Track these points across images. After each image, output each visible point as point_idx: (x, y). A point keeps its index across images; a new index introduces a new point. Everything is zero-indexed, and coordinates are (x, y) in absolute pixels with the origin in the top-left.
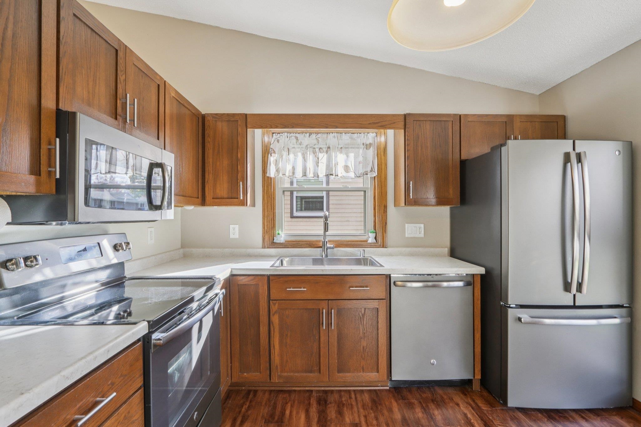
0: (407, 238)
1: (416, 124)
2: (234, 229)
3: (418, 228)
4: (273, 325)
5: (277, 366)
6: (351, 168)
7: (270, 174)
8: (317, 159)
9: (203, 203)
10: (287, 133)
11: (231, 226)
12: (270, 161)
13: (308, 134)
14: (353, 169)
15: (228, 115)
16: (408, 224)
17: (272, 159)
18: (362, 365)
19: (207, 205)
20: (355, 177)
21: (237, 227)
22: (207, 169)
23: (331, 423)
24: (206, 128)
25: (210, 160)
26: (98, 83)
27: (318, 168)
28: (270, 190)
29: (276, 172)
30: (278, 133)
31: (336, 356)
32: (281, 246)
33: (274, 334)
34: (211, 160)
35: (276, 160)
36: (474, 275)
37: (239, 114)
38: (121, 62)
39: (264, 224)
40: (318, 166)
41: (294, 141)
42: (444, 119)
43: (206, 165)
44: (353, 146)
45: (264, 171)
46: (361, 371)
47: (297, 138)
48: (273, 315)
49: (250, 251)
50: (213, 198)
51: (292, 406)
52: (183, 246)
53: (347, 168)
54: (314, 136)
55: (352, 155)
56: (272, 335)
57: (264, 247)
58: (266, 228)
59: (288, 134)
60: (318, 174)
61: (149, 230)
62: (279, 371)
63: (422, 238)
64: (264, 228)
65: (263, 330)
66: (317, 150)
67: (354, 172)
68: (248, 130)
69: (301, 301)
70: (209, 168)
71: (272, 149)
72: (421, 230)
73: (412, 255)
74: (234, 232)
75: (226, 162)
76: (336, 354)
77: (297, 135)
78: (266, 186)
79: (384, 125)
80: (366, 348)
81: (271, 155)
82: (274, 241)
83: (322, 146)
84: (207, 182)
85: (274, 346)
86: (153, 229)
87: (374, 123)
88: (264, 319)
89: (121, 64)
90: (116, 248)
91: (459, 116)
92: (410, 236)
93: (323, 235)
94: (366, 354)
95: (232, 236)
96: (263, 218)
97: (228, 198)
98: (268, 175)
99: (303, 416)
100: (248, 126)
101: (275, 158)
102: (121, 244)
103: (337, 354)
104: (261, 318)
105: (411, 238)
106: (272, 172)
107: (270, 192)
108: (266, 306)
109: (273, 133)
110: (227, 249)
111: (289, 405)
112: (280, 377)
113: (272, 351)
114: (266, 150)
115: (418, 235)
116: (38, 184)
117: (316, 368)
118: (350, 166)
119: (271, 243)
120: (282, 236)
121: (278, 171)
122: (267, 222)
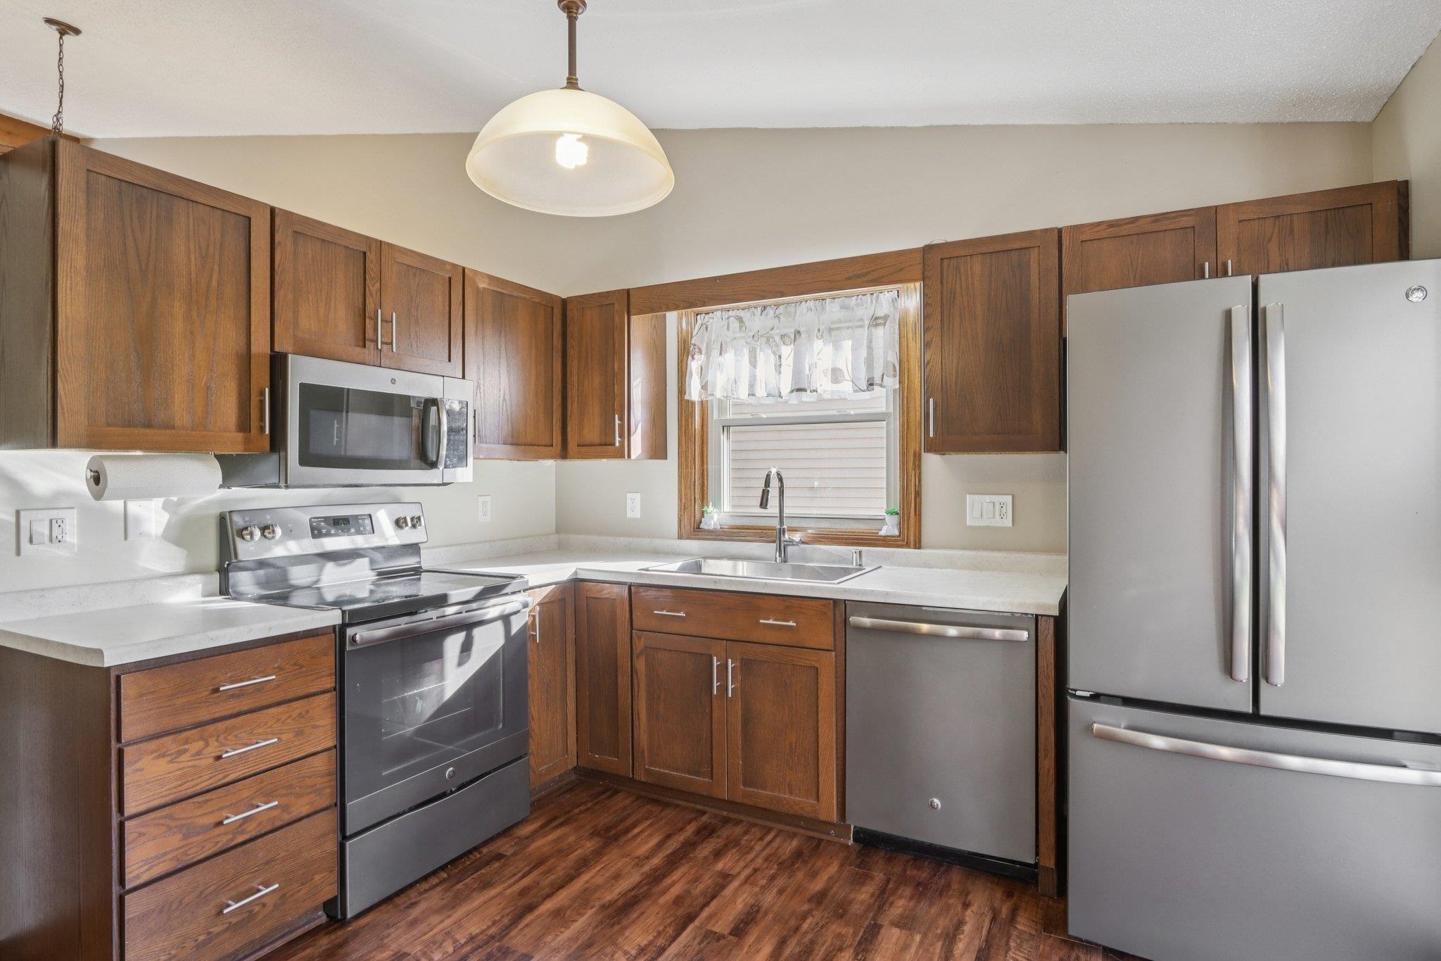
0: (973, 528)
1: (949, 265)
2: (633, 500)
3: (998, 507)
4: (637, 674)
5: (643, 752)
6: (845, 372)
7: (690, 395)
8: (778, 357)
9: (564, 454)
10: (722, 310)
11: (629, 496)
12: (691, 369)
13: (759, 309)
14: (850, 374)
15: (600, 295)
16: (971, 496)
17: (694, 365)
18: (788, 780)
19: (570, 458)
20: (855, 391)
21: (638, 497)
22: (570, 395)
23: (688, 862)
24: (568, 321)
25: (573, 379)
26: (333, 305)
27: (779, 376)
28: (692, 426)
29: (703, 391)
30: (706, 314)
31: (740, 752)
32: (710, 537)
33: (638, 692)
34: (575, 378)
35: (702, 367)
36: (1040, 617)
37: (615, 291)
38: (372, 266)
39: (680, 491)
40: (780, 373)
41: (735, 325)
42: (1017, 246)
43: (569, 387)
44: (851, 324)
45: (682, 391)
46: (787, 791)
47: (740, 320)
48: (638, 657)
49: (658, 543)
50: (578, 446)
51: (651, 825)
52: (559, 530)
53: (836, 375)
54: (770, 312)
55: (847, 344)
56: (636, 693)
57: (680, 537)
58: (683, 501)
59: (724, 313)
60: (779, 389)
61: (481, 499)
62: (646, 762)
63: (1006, 528)
64: (680, 500)
65: (623, 680)
66: (777, 339)
67: (853, 382)
68: (634, 318)
69: (681, 637)
70: (573, 392)
71: (695, 345)
72: (1004, 510)
73: (976, 567)
74: (634, 508)
75: (597, 381)
76: (740, 747)
77: (741, 313)
78: (684, 419)
79: (880, 278)
80: (796, 746)
81: (693, 358)
82: (701, 526)
83: (785, 331)
84: (570, 417)
85: (639, 718)
86: (488, 499)
87: (858, 276)
88: (624, 662)
89: (372, 269)
90: (399, 523)
91: (1056, 232)
92: (976, 523)
93: (778, 515)
94: (796, 759)
95: (630, 515)
96: (679, 480)
97: (600, 445)
98: (687, 397)
99: (654, 841)
100: (632, 310)
101: (700, 363)
102: (405, 518)
103: (743, 749)
104: (619, 661)
105: (979, 528)
106: (694, 393)
107: (692, 430)
108: (627, 639)
109: (697, 315)
110: (622, 538)
111: (649, 822)
112: (648, 772)
113: (636, 723)
114: (685, 347)
115: (997, 522)
116: (247, 442)
117: (706, 769)
118: (844, 369)
119: (692, 530)
120: (715, 517)
121: (704, 387)
122: (685, 488)
